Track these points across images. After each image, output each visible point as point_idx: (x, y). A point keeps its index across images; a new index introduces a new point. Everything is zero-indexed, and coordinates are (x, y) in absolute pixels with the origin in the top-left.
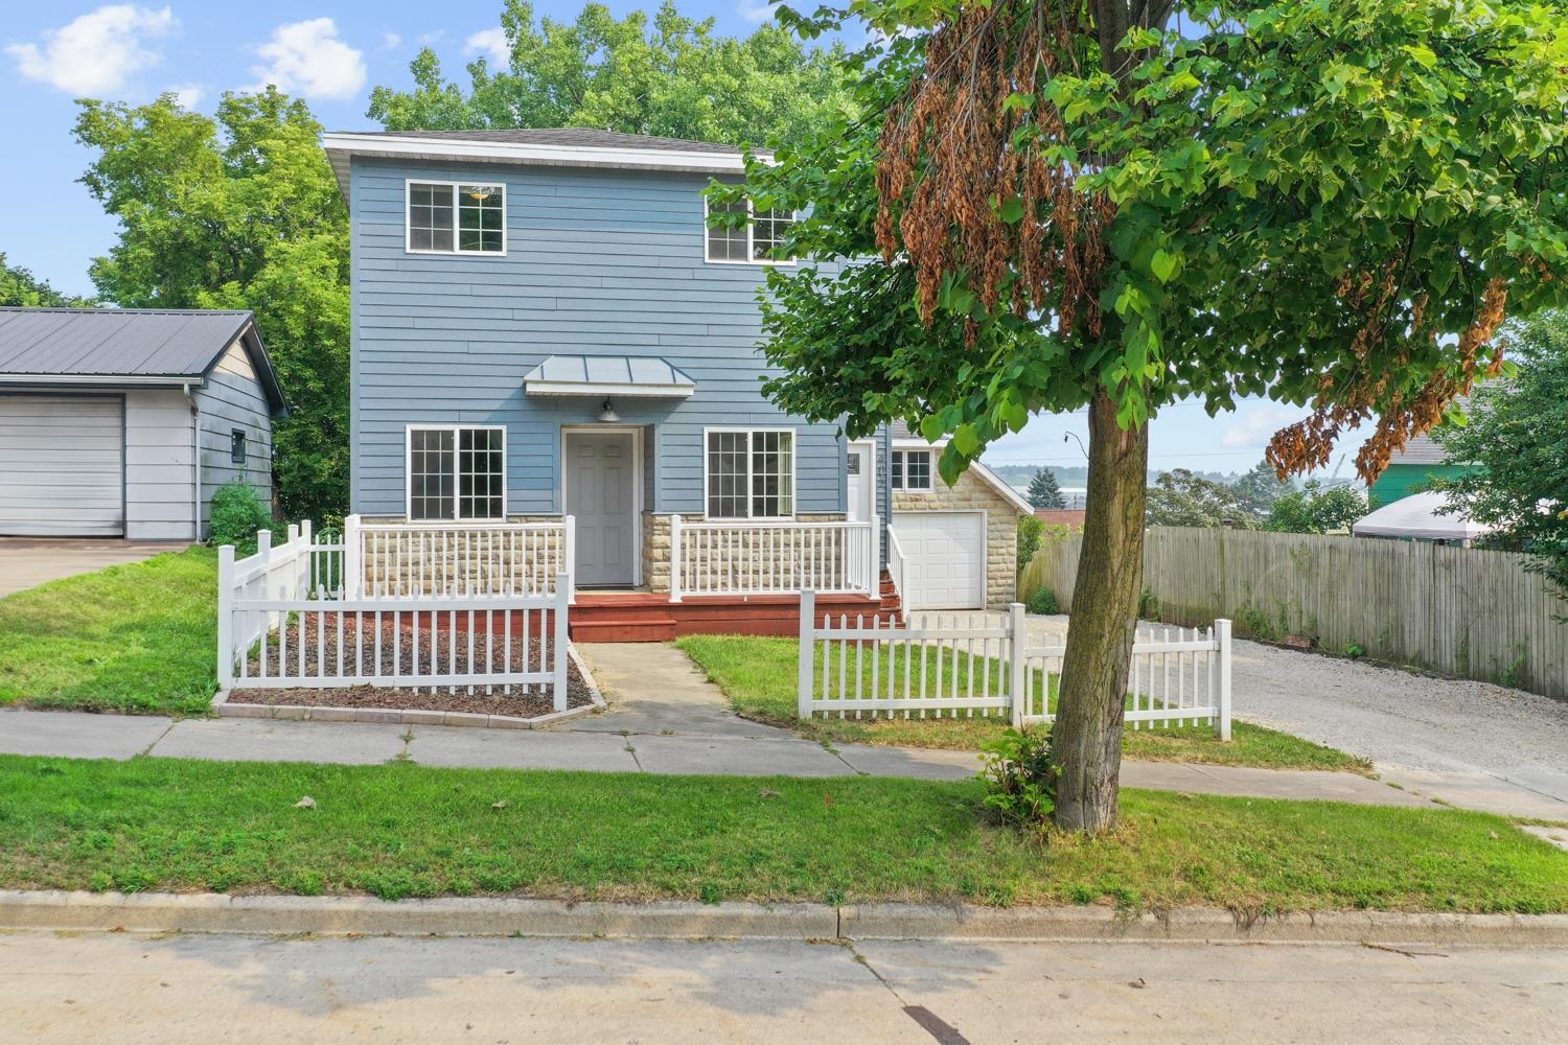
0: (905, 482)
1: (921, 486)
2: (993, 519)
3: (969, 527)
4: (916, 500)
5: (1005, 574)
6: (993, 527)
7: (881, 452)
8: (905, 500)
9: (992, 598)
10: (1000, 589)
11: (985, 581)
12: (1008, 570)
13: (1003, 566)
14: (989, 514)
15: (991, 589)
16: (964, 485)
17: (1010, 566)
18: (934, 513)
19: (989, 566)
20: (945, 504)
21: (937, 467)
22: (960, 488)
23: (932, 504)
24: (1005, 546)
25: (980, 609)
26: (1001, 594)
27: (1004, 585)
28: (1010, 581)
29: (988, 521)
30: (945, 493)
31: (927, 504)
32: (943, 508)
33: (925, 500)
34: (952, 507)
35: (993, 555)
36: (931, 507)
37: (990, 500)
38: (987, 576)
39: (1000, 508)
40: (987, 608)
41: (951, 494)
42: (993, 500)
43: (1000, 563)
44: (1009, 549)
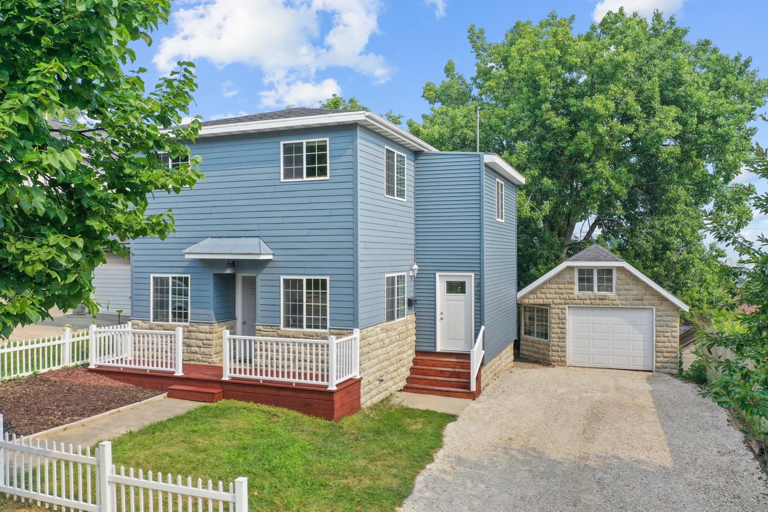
0: (596, 288)
1: (607, 290)
2: (661, 313)
3: (645, 318)
4: (603, 299)
5: (670, 349)
6: (659, 318)
7: (478, 281)
8: (595, 299)
9: (659, 365)
10: (666, 360)
11: (655, 353)
12: (672, 347)
13: (667, 344)
14: (657, 310)
15: (658, 359)
16: (637, 290)
17: (674, 344)
18: (615, 308)
19: (658, 344)
20: (624, 302)
21: (618, 279)
22: (635, 292)
23: (614, 302)
24: (669, 331)
25: (651, 371)
26: (667, 362)
27: (668, 357)
28: (673, 355)
29: (656, 314)
30: (624, 295)
31: (611, 302)
32: (623, 304)
33: (609, 300)
34: (629, 304)
35: (660, 337)
36: (614, 304)
37: (657, 301)
38: (656, 350)
39: (665, 306)
40: (656, 372)
41: (628, 296)
42: (660, 300)
43: (665, 342)
44: (673, 333)
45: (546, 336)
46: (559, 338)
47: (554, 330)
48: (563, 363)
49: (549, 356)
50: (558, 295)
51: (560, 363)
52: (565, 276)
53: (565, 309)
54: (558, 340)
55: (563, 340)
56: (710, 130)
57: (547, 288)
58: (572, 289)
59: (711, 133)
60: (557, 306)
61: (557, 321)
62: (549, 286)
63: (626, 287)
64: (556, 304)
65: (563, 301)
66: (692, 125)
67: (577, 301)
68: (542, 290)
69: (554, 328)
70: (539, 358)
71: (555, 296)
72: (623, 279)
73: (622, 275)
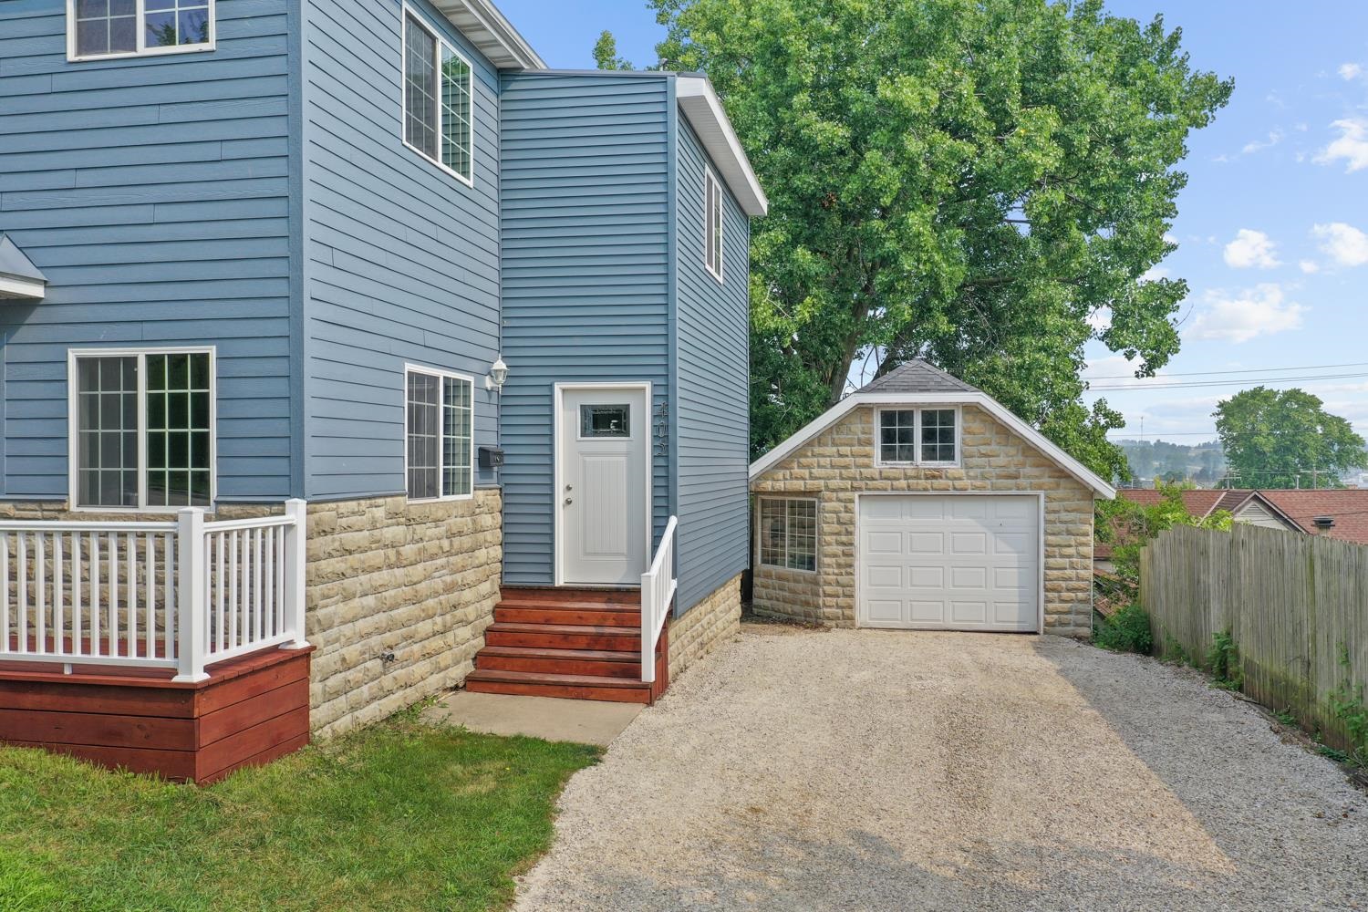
0: (918, 453)
1: (942, 458)
2: (1055, 505)
3: (1019, 516)
4: (934, 477)
5: (1074, 584)
6: (1052, 517)
7: (661, 402)
8: (917, 477)
9: (1052, 618)
10: (1067, 606)
11: (1042, 593)
12: (1078, 579)
13: (1069, 572)
14: (1049, 499)
15: (1050, 606)
16: (1007, 456)
17: (1082, 572)
18: (961, 496)
19: (1048, 572)
20: (978, 483)
21: (966, 431)
22: (1002, 460)
23: (958, 483)
24: (1073, 543)
25: (1035, 633)
26: (1068, 613)
27: (1071, 601)
28: (1080, 595)
29: (1046, 508)
30: (978, 467)
31: (950, 483)
32: (975, 488)
33: (947, 478)
34: (989, 487)
35: (1055, 557)
36: (957, 487)
37: (1050, 477)
38: (1045, 586)
39: (1065, 488)
40: (1045, 633)
41: (987, 469)
42: (1054, 477)
43: (1065, 569)
44: (1080, 548)
45: (810, 563)
46: (839, 565)
47: (828, 549)
48: (847, 621)
49: (818, 607)
50: (837, 471)
51: (841, 622)
52: (853, 428)
53: (852, 501)
54: (836, 571)
55: (849, 570)
56: (1112, 161)
57: (813, 456)
58: (867, 456)
59: (1114, 167)
60: (835, 494)
61: (836, 527)
62: (817, 450)
63: (983, 449)
64: (834, 490)
65: (848, 484)
66: (1080, 150)
67: (879, 483)
68: (802, 460)
69: (829, 544)
70: (794, 613)
71: (830, 472)
72: (976, 431)
73: (975, 421)
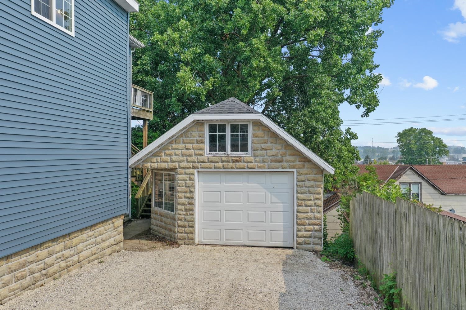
0: (229, 148)
1: (242, 151)
2: (302, 177)
3: (285, 183)
4: (237, 161)
5: (313, 221)
6: (301, 184)
8: (228, 161)
9: (301, 240)
10: (309, 233)
11: (296, 226)
12: (315, 218)
13: (310, 215)
14: (299, 174)
15: (300, 233)
16: (276, 149)
17: (317, 215)
18: (252, 172)
19: (299, 214)
20: (261, 165)
21: (254, 136)
22: (273, 152)
23: (250, 165)
24: (312, 198)
25: (292, 248)
26: (310, 237)
27: (311, 230)
28: (316, 227)
29: (297, 178)
30: (261, 155)
31: (246, 164)
32: (259, 167)
33: (244, 162)
34: (267, 167)
35: (302, 206)
36: (249, 167)
37: (299, 162)
38: (297, 222)
39: (308, 168)
40: (297, 248)
41: (266, 157)
42: (301, 161)
43: (308, 213)
44: (316, 201)
45: (172, 208)
46: (186, 210)
47: (180, 201)
48: (190, 241)
49: (175, 232)
50: (185, 158)
51: (187, 241)
52: (194, 134)
53: (193, 174)
54: (184, 213)
55: (191, 212)
56: (349, 20)
57: (172, 149)
58: (201, 149)
59: (350, 23)
60: (184, 171)
61: (184, 189)
62: (174, 146)
63: (263, 146)
64: (183, 168)
65: (191, 165)
66: (334, 13)
67: (207, 165)
68: (167, 152)
69: (181, 198)
70: (166, 235)
71: (181, 158)
72: (260, 136)
73: (259, 131)
